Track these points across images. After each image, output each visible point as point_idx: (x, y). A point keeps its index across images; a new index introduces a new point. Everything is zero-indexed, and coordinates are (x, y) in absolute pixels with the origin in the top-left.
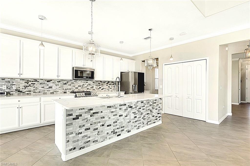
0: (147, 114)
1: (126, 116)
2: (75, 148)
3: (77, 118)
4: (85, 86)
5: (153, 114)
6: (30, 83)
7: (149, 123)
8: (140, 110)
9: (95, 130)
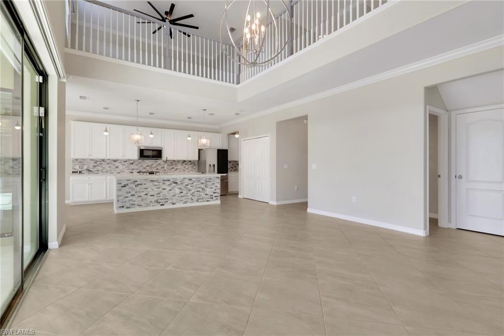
0: (198, 191)
1: (170, 190)
2: (123, 207)
3: (125, 186)
4: (154, 165)
5: (206, 192)
6: (98, 163)
7: (199, 200)
8: (187, 186)
9: (139, 197)
